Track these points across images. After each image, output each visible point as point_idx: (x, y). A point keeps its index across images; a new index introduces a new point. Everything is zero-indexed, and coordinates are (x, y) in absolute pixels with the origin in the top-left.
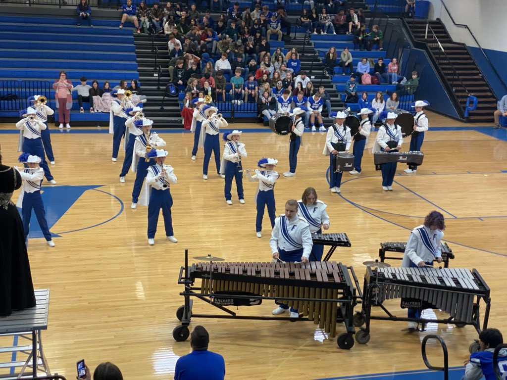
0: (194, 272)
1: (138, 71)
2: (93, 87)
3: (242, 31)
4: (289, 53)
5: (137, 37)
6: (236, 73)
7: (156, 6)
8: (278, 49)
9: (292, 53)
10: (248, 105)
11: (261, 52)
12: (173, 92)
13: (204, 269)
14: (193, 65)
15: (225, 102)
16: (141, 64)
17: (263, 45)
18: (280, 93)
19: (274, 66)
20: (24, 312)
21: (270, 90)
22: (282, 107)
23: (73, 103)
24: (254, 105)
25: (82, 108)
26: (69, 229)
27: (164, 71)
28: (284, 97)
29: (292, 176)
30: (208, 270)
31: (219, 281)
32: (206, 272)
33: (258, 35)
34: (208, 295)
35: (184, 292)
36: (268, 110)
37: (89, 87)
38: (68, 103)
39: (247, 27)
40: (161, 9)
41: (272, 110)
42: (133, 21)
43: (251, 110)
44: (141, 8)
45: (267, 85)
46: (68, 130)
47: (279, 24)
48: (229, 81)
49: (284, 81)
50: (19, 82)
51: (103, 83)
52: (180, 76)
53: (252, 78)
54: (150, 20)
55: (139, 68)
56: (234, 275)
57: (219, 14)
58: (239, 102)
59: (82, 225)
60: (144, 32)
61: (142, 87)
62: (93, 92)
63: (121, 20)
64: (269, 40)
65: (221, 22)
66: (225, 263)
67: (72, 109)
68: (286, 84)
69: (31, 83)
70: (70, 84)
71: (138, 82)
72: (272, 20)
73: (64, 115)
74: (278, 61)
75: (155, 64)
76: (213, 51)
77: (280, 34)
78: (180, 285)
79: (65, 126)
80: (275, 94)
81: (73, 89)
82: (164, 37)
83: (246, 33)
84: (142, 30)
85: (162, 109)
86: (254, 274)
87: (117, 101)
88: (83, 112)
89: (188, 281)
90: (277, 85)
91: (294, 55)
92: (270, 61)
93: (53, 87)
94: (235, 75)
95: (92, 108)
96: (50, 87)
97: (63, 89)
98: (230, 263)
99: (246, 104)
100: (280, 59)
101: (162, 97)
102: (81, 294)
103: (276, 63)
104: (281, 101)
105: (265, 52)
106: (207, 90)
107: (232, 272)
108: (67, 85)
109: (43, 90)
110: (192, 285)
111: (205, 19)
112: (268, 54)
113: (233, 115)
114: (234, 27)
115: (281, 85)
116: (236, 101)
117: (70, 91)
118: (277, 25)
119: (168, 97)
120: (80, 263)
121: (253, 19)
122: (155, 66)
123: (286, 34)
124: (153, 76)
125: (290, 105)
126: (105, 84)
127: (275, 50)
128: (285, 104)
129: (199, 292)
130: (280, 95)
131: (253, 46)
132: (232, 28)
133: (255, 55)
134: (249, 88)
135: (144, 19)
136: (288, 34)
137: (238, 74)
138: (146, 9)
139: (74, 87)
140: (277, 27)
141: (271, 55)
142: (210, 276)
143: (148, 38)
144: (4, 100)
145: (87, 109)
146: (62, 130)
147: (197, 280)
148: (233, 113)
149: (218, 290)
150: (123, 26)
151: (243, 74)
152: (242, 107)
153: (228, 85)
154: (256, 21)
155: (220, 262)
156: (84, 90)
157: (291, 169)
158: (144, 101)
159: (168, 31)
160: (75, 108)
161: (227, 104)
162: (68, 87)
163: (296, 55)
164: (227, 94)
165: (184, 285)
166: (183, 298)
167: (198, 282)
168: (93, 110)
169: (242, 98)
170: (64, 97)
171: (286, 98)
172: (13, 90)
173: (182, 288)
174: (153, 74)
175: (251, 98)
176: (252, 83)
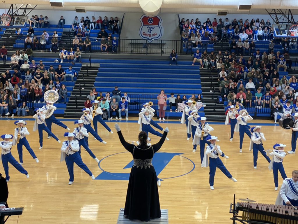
0: (239, 207)
1: (201, 89)
2: (177, 98)
3: (262, 66)
4: (291, 79)
5: (202, 70)
6: (258, 91)
7: (212, 53)
8: (284, 77)
9: (293, 79)
10: (265, 109)
11: (274, 78)
12: (221, 101)
13: (244, 206)
14: (233, 86)
15: (251, 107)
16: (203, 85)
17: (275, 74)
18: (285, 102)
19: (281, 86)
20: (155, 220)
21: (279, 101)
22: (286, 111)
23: (167, 107)
24: (269, 109)
25: (171, 109)
26: (167, 177)
27: (216, 89)
28: (287, 105)
29: (293, 154)
30: (246, 207)
31: (252, 214)
32: (245, 208)
33: (272, 68)
34: (246, 221)
35: (233, 218)
36: (277, 112)
37: (175, 98)
38: (164, 107)
39: (265, 63)
40: (215, 55)
41: (280, 112)
42: (200, 61)
43: (267, 112)
44: (204, 55)
45: (277, 98)
46: (164, 121)
47: (285, 62)
48: (254, 95)
49: (287, 96)
50: (140, 95)
51: (182, 96)
52: (225, 92)
53: (268, 94)
54: (209, 61)
55: (202, 87)
56: (261, 211)
57: (249, 57)
58: (260, 107)
59: (173, 175)
60: (205, 68)
61: (203, 98)
62: (177, 101)
63: (193, 61)
64: (278, 71)
65: (250, 61)
66: (256, 203)
67: (166, 110)
68: (288, 97)
69: (146, 96)
70: (166, 97)
71: (202, 95)
72: (281, 60)
73: (162, 113)
74: (284, 83)
75: (211, 85)
76: (245, 78)
77: (285, 67)
78: (230, 213)
79: (162, 119)
80: (281, 103)
81: (167, 99)
82: (217, 70)
83: (265, 67)
84: (204, 66)
85: (214, 110)
86: (273, 211)
87: (188, 107)
88: (171, 111)
89: (235, 212)
90: (283, 97)
91: (294, 80)
92: (279, 83)
93: (157, 98)
94: (257, 92)
95: (176, 110)
96: (156, 98)
97: (162, 99)
98: (259, 204)
99: (264, 109)
100: (286, 82)
101: (215, 104)
102: (175, 213)
103: (283, 85)
104: (285, 107)
105: (276, 78)
106: (241, 100)
107: (260, 209)
108: (164, 97)
109: (152, 99)
110: (237, 214)
111: (240, 60)
112: (278, 79)
113: (256, 115)
114: (257, 64)
115: (285, 97)
116: (258, 107)
117: (165, 100)
118: (284, 62)
119: (218, 104)
120: (174, 196)
121: (269, 59)
122: (211, 86)
123: (288, 67)
124: (209, 92)
125: (291, 110)
126: (183, 97)
127: (282, 77)
128: (288, 109)
129: (241, 219)
130: (284, 103)
131: (268, 75)
132: (256, 65)
133: (269, 80)
134: (265, 100)
135: (206, 60)
136: (290, 67)
137: (259, 91)
138: (206, 55)
139: (168, 98)
140: (284, 63)
141: (280, 80)
142: (248, 210)
143: (208, 71)
144: (132, 105)
145: (174, 110)
146: (160, 121)
147: (239, 211)
148: (256, 114)
149: (252, 219)
150: (194, 64)
151: (262, 92)
152: (262, 110)
153: (253, 97)
154: (271, 60)
155: (253, 203)
156: (172, 100)
157: (292, 149)
158: (205, 106)
159: (219, 67)
160: (168, 109)
161: (252, 108)
162: (165, 98)
163: (296, 80)
164: (253, 102)
165: (233, 214)
166: (232, 221)
167: (240, 213)
168: (177, 111)
169: (262, 105)
170: (162, 103)
171: (288, 106)
172: (137, 99)
173: (232, 216)
174: (210, 91)
175: (267, 105)
176: (267, 97)
